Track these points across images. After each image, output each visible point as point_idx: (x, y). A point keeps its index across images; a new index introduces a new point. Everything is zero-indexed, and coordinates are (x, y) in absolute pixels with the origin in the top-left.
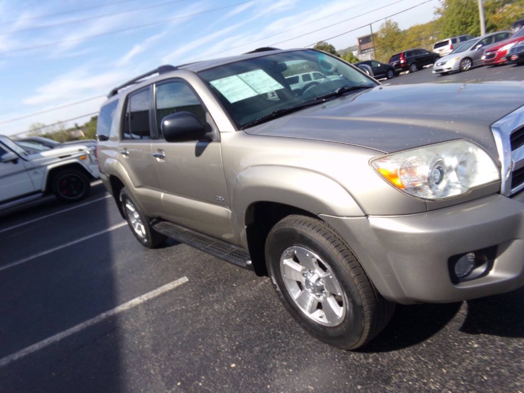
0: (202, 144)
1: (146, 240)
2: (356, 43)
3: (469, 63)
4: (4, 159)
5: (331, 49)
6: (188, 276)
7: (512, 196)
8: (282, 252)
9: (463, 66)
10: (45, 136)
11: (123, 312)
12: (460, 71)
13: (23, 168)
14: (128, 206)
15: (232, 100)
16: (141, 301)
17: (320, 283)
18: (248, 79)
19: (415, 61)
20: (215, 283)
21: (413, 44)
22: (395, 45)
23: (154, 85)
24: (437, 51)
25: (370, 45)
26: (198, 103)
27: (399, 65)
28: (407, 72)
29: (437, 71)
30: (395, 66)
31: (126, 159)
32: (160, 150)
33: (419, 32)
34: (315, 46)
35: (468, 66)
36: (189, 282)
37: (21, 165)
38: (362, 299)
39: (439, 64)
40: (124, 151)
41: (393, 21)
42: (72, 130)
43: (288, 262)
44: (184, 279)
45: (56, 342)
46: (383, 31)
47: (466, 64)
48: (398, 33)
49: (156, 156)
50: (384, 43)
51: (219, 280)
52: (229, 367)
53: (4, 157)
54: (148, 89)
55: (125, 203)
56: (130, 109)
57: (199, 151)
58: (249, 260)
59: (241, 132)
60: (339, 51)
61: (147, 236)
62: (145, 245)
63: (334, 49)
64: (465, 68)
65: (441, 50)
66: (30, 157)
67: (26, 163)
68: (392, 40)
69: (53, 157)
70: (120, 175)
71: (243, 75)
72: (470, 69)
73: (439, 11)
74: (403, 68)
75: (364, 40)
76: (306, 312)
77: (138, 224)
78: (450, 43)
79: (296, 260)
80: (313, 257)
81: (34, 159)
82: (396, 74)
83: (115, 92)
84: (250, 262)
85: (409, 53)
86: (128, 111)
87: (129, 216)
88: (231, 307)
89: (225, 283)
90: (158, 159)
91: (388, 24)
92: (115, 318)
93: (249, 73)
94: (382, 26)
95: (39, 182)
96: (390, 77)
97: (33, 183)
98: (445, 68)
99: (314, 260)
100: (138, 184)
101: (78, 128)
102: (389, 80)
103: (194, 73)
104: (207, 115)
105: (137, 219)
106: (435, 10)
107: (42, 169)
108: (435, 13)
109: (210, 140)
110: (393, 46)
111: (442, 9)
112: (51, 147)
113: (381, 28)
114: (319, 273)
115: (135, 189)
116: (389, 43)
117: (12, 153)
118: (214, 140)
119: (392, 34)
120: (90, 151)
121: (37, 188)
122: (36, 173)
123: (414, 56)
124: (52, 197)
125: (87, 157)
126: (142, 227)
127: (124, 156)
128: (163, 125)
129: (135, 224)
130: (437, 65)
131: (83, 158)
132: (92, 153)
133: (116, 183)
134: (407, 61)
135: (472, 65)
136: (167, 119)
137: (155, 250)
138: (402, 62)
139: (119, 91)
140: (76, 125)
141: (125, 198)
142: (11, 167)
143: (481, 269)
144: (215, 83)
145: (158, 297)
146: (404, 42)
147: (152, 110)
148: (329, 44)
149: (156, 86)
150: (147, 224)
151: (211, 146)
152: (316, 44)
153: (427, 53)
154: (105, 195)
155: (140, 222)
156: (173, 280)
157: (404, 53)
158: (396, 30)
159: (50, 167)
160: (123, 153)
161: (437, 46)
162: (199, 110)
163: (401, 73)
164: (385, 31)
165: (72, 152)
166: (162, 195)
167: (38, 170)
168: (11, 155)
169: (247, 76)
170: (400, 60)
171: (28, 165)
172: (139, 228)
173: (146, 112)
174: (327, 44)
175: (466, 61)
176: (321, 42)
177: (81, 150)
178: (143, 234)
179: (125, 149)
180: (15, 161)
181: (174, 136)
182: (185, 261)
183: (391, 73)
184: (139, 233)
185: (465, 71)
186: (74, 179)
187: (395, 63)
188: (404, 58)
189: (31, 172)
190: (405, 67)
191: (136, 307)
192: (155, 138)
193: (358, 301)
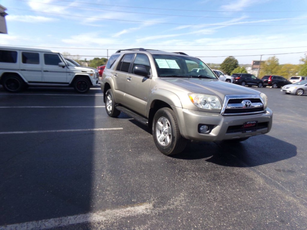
0: (145, 79)
1: (111, 113)
2: (252, 63)
3: (302, 92)
4: (59, 64)
5: (236, 62)
6: (123, 128)
7: (223, 116)
8: (159, 118)
9: (298, 92)
10: (75, 61)
11: (96, 131)
12: (296, 94)
13: (65, 71)
14: (108, 97)
15: (160, 67)
16: (104, 130)
17: (167, 131)
18: (169, 62)
19: (277, 82)
20: (133, 132)
21: (283, 73)
22: (273, 71)
23: (136, 54)
24: (292, 81)
25: (258, 66)
26: (149, 65)
27: (267, 82)
28: (271, 87)
29: (283, 90)
30: (265, 81)
31: (115, 78)
32: (130, 77)
33: (289, 68)
34: (227, 58)
35: (301, 93)
36: (123, 129)
37: (65, 69)
38: (175, 135)
39: (285, 88)
40: (115, 74)
41: (277, 58)
42: (82, 61)
43: (159, 123)
44: (122, 128)
45: (71, 131)
46: (269, 61)
47: (300, 92)
48: (277, 65)
49: (128, 79)
50: (267, 68)
51: (134, 132)
52: (129, 150)
53: (60, 63)
54: (133, 54)
55: (107, 95)
56: (123, 60)
57: (143, 81)
58: (147, 121)
59: (159, 78)
60: (240, 65)
61: (111, 111)
62: (110, 115)
63: (238, 62)
64: (298, 94)
65: (294, 81)
66: (69, 67)
67: (68, 69)
68: (272, 68)
69: (79, 70)
70: (111, 84)
71: (168, 60)
72: (301, 95)
73: (303, 60)
74: (269, 84)
75: (257, 63)
76: (159, 140)
77: (109, 105)
78: (301, 79)
79: (162, 123)
80: (167, 121)
81: (71, 69)
82: (264, 86)
83: (119, 51)
84: (148, 122)
85: (275, 77)
86: (122, 61)
87: (107, 101)
88: (136, 139)
89: (136, 133)
90: (128, 80)
91: (273, 58)
92: (93, 131)
93: (170, 60)
94: (269, 58)
95: (69, 79)
96: (259, 86)
97: (67, 79)
98: (288, 91)
99: (167, 122)
100: (116, 88)
101: (86, 61)
102: (259, 88)
103: (151, 54)
104: (150, 69)
105: (110, 103)
106: (300, 59)
107: (73, 74)
108: (300, 60)
109: (148, 78)
110: (272, 71)
111: (305, 59)
112: (77, 66)
113: (268, 59)
114: (167, 127)
115: (115, 90)
116: (270, 69)
117: (64, 63)
118: (150, 78)
119: (274, 64)
120: (96, 73)
121: (68, 82)
122: (70, 75)
123: (276, 79)
124: (73, 88)
125: (93, 75)
126: (111, 107)
127: (115, 76)
128: (135, 68)
129: (108, 105)
130: (284, 88)
131: (91, 74)
132: (96, 74)
133: (107, 86)
134: (272, 81)
135: (303, 93)
136: (137, 66)
137: (113, 118)
138: (269, 80)
139: (121, 52)
140: (86, 59)
141: (109, 93)
142: (61, 69)
143: (208, 131)
144: (157, 60)
145: (110, 130)
146: (279, 71)
147: (132, 63)
148: (236, 59)
149: (137, 54)
150: (113, 105)
151: (148, 80)
152: (228, 57)
153: (285, 80)
154: (95, 94)
155: (111, 105)
156: (117, 127)
157: (272, 76)
158: (276, 63)
159: (76, 74)
160: (115, 75)
161: (293, 78)
162: (149, 67)
163: (267, 87)
164: (270, 62)
165: (88, 71)
166: (125, 94)
167: (71, 74)
168: (63, 64)
169: (169, 61)
170: (269, 79)
171: (68, 70)
172: (109, 108)
173: (129, 63)
174: (235, 58)
175: (300, 90)
176: (232, 56)
177: (92, 71)
178: (110, 110)
179: (116, 74)
180: (63, 67)
181: (138, 73)
182: (123, 124)
183: (260, 84)
184: (109, 110)
185: (298, 95)
186: (84, 83)
187: (265, 80)
188: (271, 79)
189: (68, 74)
190: (270, 84)
191: (101, 131)
192: (130, 73)
193: (174, 135)
